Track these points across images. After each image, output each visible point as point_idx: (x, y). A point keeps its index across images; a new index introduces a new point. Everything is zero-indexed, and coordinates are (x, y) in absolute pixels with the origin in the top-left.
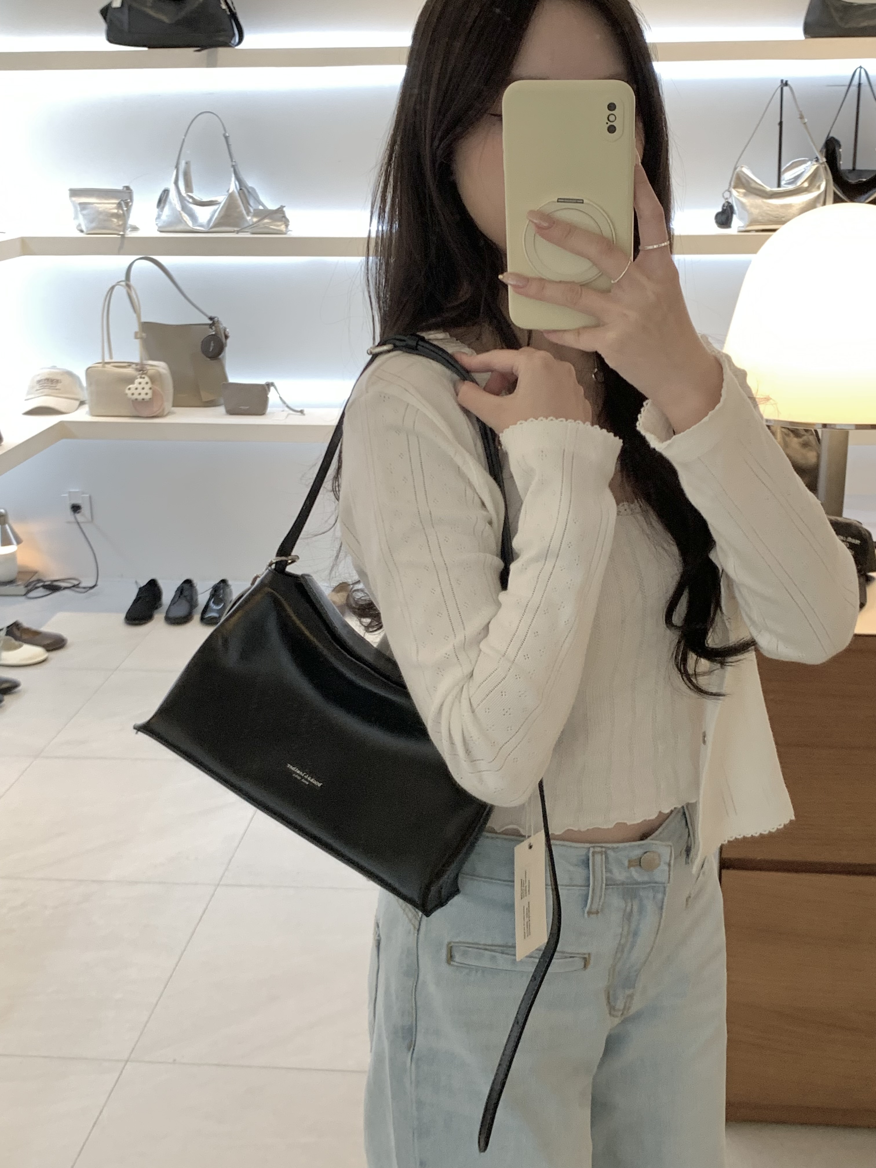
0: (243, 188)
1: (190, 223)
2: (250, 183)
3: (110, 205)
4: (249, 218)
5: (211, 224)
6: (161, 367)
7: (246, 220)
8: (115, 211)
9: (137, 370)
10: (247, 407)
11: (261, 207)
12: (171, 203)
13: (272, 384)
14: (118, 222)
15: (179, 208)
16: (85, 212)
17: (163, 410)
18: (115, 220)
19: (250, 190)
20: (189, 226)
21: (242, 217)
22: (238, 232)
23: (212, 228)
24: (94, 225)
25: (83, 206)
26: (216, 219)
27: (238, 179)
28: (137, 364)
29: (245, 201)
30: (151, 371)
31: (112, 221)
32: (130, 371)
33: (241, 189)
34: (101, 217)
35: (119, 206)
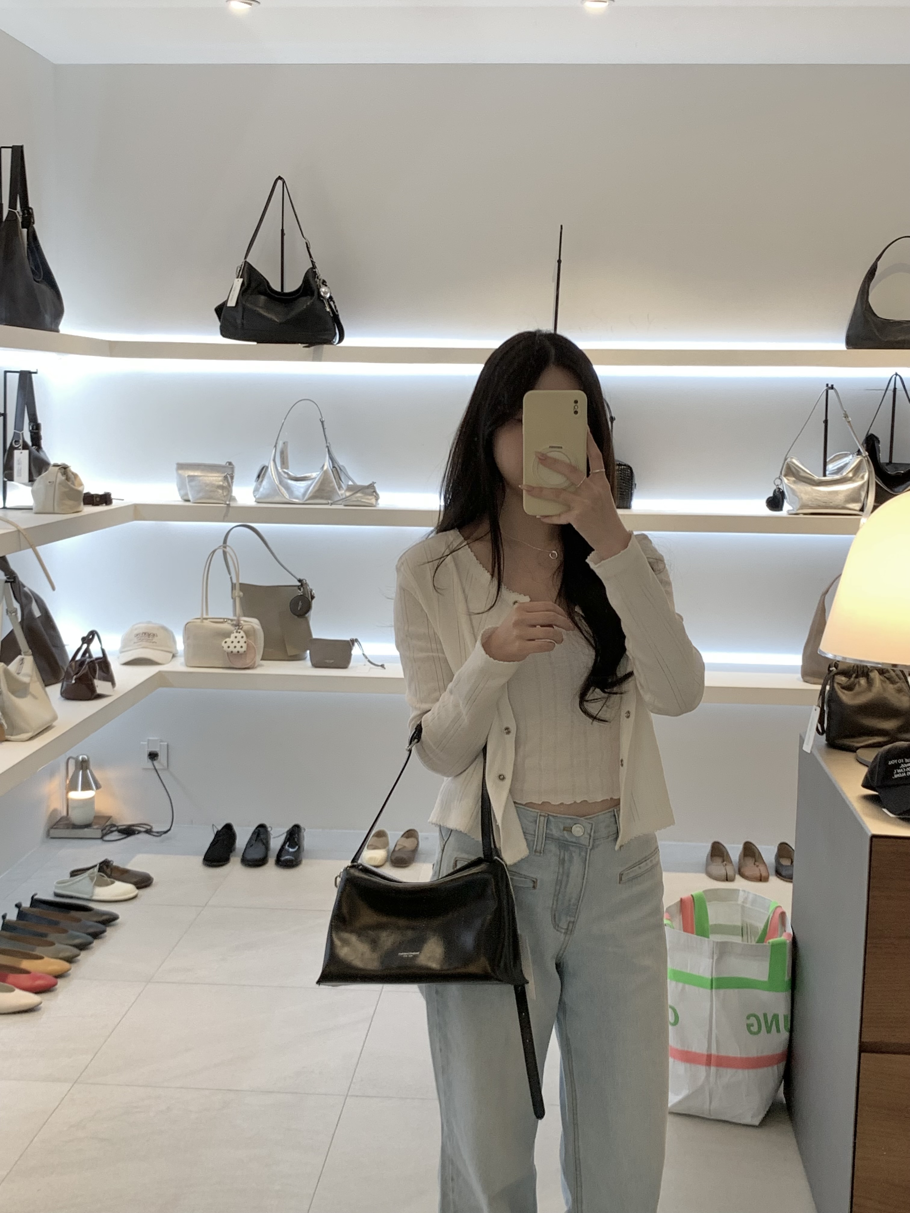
0: (336, 466)
1: (287, 496)
2: (341, 461)
3: (216, 478)
4: (340, 492)
5: (306, 497)
6: (254, 623)
7: (338, 494)
8: (221, 483)
9: (233, 625)
10: (332, 661)
11: (350, 483)
12: (270, 478)
13: (356, 640)
14: (223, 493)
15: (277, 482)
16: (193, 484)
17: (254, 663)
18: (220, 491)
19: (342, 468)
20: (286, 498)
21: (333, 491)
22: (332, 504)
23: (307, 500)
24: (201, 495)
25: (192, 478)
26: (311, 492)
27: (332, 458)
28: (232, 620)
29: (337, 477)
30: (245, 628)
31: (218, 492)
32: (227, 626)
33: (334, 467)
34: (207, 488)
35: (226, 478)
